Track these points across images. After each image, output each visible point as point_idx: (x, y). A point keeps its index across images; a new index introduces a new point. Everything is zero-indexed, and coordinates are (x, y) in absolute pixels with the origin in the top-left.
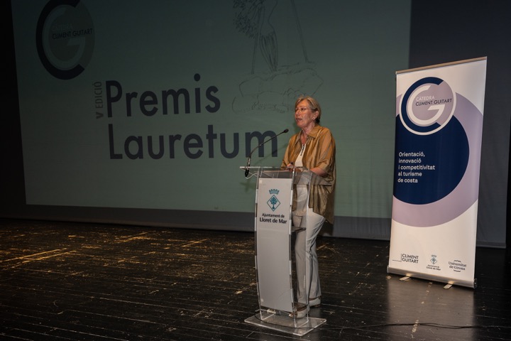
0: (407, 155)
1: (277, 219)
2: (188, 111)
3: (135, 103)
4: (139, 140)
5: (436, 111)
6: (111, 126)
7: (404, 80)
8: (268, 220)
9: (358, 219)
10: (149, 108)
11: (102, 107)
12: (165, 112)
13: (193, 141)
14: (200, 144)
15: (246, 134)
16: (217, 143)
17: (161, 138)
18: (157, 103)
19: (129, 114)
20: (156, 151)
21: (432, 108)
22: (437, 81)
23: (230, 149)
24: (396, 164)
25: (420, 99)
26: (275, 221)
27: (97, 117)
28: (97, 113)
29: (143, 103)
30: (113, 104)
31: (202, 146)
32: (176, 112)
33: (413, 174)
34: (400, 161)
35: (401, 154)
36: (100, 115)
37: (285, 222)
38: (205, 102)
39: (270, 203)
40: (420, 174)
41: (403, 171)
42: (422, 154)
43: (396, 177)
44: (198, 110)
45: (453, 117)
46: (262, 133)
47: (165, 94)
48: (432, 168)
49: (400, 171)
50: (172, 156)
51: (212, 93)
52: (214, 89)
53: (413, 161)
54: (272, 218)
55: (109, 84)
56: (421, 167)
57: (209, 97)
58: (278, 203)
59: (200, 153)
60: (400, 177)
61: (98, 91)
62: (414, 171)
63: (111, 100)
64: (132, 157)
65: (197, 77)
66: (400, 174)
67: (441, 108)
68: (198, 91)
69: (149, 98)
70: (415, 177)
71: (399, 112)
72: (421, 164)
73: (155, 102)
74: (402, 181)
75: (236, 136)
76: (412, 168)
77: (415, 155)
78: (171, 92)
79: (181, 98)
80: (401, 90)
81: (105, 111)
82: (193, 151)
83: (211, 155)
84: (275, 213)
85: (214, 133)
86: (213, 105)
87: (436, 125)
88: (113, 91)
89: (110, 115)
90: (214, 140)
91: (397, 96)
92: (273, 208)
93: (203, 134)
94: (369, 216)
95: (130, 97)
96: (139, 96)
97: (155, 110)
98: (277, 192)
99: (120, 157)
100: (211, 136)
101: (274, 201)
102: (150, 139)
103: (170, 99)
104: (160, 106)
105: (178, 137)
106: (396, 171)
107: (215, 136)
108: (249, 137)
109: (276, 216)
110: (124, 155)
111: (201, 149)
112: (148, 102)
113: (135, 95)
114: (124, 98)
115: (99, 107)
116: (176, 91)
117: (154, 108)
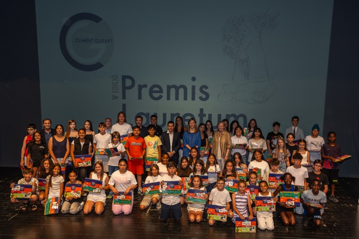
2: (185, 98)
3: (146, 92)
4: (147, 115)
6: (124, 105)
10: (156, 95)
11: (118, 92)
12: (168, 98)
13: (188, 117)
15: (227, 115)
17: (165, 114)
18: (162, 92)
19: (140, 98)
27: (113, 99)
28: (113, 96)
29: (151, 92)
30: (127, 91)
36: (115, 98)
38: (198, 94)
44: (193, 99)
46: (237, 115)
47: (169, 88)
51: (204, 89)
52: (205, 87)
55: (124, 78)
57: (202, 91)
61: (116, 82)
63: (125, 88)
65: (194, 79)
68: (193, 88)
69: (156, 89)
73: (161, 91)
75: (220, 116)
78: (174, 86)
79: (181, 91)
81: (120, 95)
85: (204, 113)
86: (204, 96)
88: (127, 82)
89: (124, 97)
90: (204, 118)
95: (141, 87)
96: (149, 87)
97: (161, 97)
100: (202, 115)
103: (173, 91)
104: (165, 94)
107: (205, 115)
112: (155, 92)
114: (136, 87)
115: (115, 92)
116: (178, 86)
117: (160, 95)
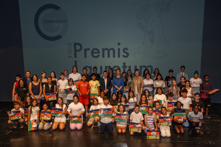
2: (114, 56)
3: (89, 53)
4: (90, 68)
6: (76, 62)
10: (95, 55)
12: (103, 57)
13: (116, 68)
15: (140, 66)
17: (101, 67)
18: (99, 53)
19: (85, 57)
27: (69, 58)
29: (92, 53)
30: (77, 53)
32: (109, 57)
36: (70, 57)
38: (122, 53)
44: (119, 56)
46: (147, 66)
47: (104, 50)
51: (126, 50)
55: (76, 44)
57: (124, 52)
61: (70, 47)
63: (76, 51)
65: (119, 44)
68: (119, 49)
69: (96, 51)
73: (99, 52)
75: (136, 67)
78: (107, 49)
79: (111, 52)
81: (73, 55)
85: (126, 65)
86: (126, 55)
88: (77, 47)
89: (76, 57)
90: (126, 68)
93: (121, 66)
96: (91, 50)
103: (106, 52)
104: (101, 54)
107: (126, 67)
112: (95, 53)
114: (83, 51)
115: (70, 53)
116: (109, 49)
117: (98, 55)
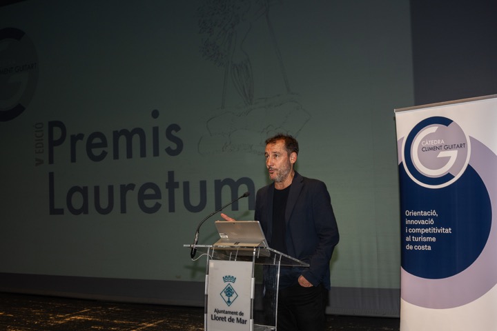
0: (415, 214)
1: (234, 317)
2: (143, 154)
3: (81, 146)
4: (84, 191)
5: (447, 159)
6: (51, 175)
7: (406, 120)
8: (223, 319)
9: (362, 289)
10: (97, 152)
11: (43, 152)
12: (116, 156)
13: (150, 191)
14: (158, 195)
15: (216, 181)
16: (179, 193)
17: (111, 188)
18: (106, 145)
19: (73, 160)
20: (104, 204)
21: (442, 154)
22: (445, 122)
23: (195, 200)
24: (403, 226)
25: (427, 143)
26: (231, 320)
27: (37, 165)
28: (37, 160)
29: (90, 146)
30: (56, 149)
31: (160, 198)
32: (129, 155)
33: (424, 239)
34: (408, 222)
35: (408, 213)
36: (40, 162)
37: (244, 322)
39: (224, 294)
40: (434, 239)
41: (412, 234)
42: (434, 213)
43: (403, 243)
44: (156, 153)
45: (469, 166)
46: (236, 180)
47: (116, 135)
48: (448, 231)
49: (408, 234)
50: (123, 210)
51: (173, 133)
52: (176, 127)
53: (423, 222)
54: (228, 316)
55: (52, 125)
56: (434, 230)
57: (170, 137)
58: (234, 295)
59: (158, 206)
60: (409, 242)
61: (40, 134)
62: (426, 235)
63: (53, 143)
64: (76, 212)
65: (155, 114)
66: (408, 239)
67: (453, 154)
68: (156, 130)
69: (97, 140)
70: (428, 243)
71: (402, 158)
72: (434, 226)
73: (104, 144)
74: (411, 247)
75: (203, 184)
76: (422, 231)
77: (426, 214)
78: (124, 132)
80: (403, 133)
81: (45, 156)
82: (150, 203)
83: (172, 209)
84: (232, 308)
85: (175, 181)
86: (174, 146)
87: (448, 177)
88: (55, 133)
89: (51, 161)
90: (176, 190)
91: (398, 139)
92: (229, 302)
93: (162, 183)
94: (376, 286)
95: (75, 139)
96: (85, 139)
97: (104, 154)
98: (233, 279)
99: (61, 212)
100: (172, 185)
101: (229, 292)
102: (97, 189)
103: (123, 140)
104: (110, 149)
105: (132, 187)
106: (403, 235)
107: (177, 185)
108: (219, 185)
109: (232, 313)
110: (66, 210)
111: (158, 201)
112: (96, 145)
113: (81, 136)
114: (68, 141)
115: (39, 152)
116: (130, 131)
117: (104, 151)
